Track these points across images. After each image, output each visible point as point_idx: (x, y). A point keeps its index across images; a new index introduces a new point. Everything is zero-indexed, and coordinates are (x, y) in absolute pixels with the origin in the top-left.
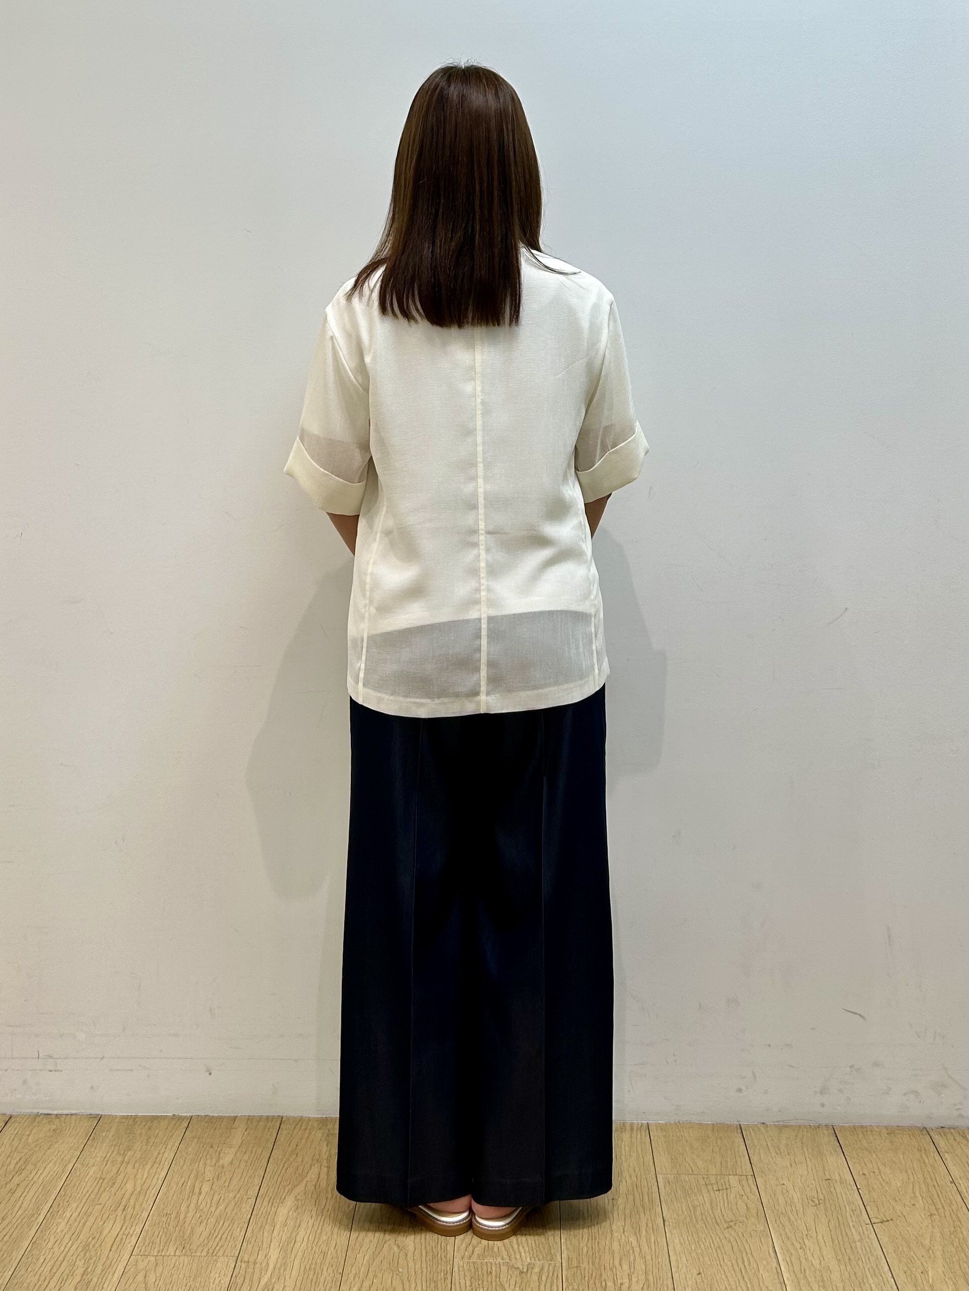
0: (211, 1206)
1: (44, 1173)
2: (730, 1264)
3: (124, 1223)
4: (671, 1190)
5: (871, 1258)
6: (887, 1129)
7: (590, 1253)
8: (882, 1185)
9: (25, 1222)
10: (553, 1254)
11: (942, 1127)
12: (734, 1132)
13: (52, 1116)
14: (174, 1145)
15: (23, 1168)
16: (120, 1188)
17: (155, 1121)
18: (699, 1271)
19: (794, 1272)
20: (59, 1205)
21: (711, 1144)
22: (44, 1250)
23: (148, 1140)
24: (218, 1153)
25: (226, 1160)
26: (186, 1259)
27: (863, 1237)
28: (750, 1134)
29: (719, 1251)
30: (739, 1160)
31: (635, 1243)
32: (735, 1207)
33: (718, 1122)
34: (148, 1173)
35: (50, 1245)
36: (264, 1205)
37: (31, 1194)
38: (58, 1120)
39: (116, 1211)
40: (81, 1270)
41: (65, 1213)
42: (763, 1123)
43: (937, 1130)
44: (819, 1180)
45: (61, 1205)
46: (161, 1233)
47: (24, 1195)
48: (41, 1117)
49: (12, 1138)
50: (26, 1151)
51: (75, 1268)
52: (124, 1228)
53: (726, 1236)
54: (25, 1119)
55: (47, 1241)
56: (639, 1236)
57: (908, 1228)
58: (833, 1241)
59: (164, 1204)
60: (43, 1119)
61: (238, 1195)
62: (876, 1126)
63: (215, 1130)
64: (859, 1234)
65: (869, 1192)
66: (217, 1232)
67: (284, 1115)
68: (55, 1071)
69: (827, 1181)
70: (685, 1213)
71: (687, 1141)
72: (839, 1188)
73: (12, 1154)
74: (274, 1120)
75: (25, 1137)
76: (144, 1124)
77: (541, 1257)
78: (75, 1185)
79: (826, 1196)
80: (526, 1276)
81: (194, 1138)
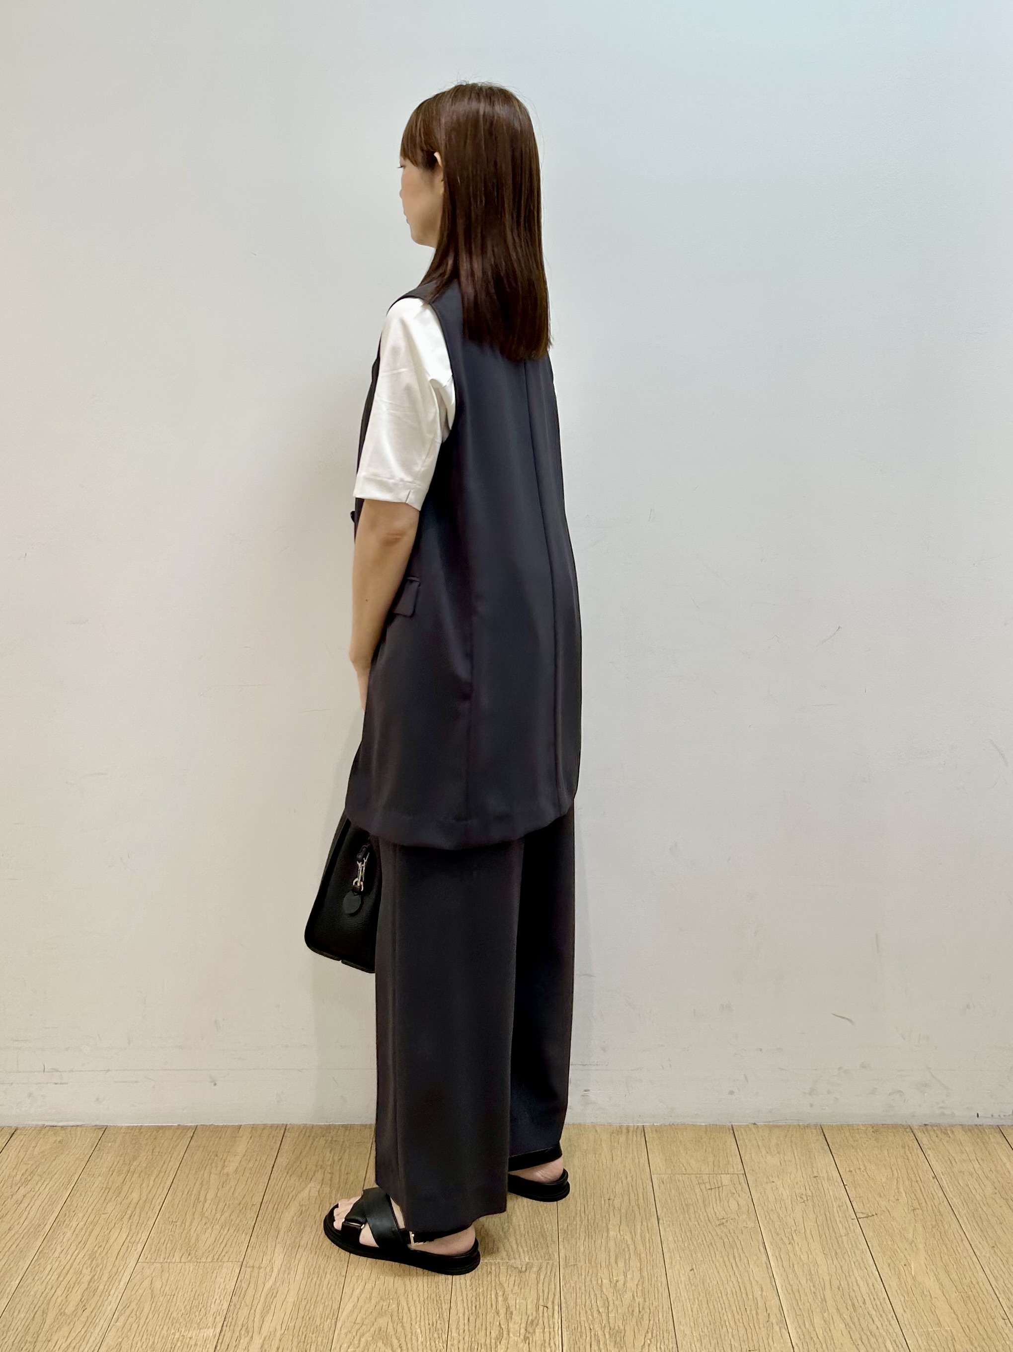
0: (216, 1213)
1: (50, 1184)
2: (721, 1260)
3: (130, 1231)
4: (665, 1189)
5: (856, 1251)
6: (873, 1127)
7: (587, 1252)
8: (867, 1181)
9: (32, 1232)
10: (550, 1252)
11: (925, 1125)
12: (726, 1132)
13: (58, 1128)
14: (179, 1154)
15: (29, 1178)
16: (126, 1197)
17: (161, 1131)
18: (692, 1266)
19: (783, 1266)
20: (65, 1214)
21: (704, 1144)
22: (52, 1258)
23: (153, 1150)
24: (223, 1161)
25: (231, 1168)
26: (191, 1264)
27: (849, 1232)
28: (742, 1134)
29: (711, 1248)
30: (731, 1159)
31: (630, 1242)
32: (727, 1205)
33: (712, 1123)
34: (154, 1181)
35: (56, 1254)
36: (268, 1213)
37: (38, 1203)
38: (63, 1132)
39: (122, 1218)
40: (87, 1279)
41: (72, 1222)
42: (755, 1124)
43: (921, 1128)
44: (807, 1178)
45: (68, 1214)
46: (167, 1240)
47: (30, 1206)
48: (48, 1128)
49: (18, 1150)
50: (31, 1162)
51: (82, 1276)
52: (129, 1238)
53: (718, 1234)
54: (30, 1131)
55: (53, 1251)
56: (634, 1235)
57: (892, 1222)
58: (820, 1237)
59: (170, 1212)
60: (49, 1130)
61: (243, 1202)
62: (864, 1125)
63: (220, 1138)
64: (846, 1228)
65: (855, 1188)
66: (222, 1237)
67: (289, 1123)
68: (61, 1084)
69: (815, 1179)
70: (679, 1212)
71: (681, 1142)
72: (826, 1184)
73: (17, 1166)
74: (279, 1129)
75: (31, 1149)
76: (149, 1134)
77: (539, 1257)
78: (81, 1194)
79: (814, 1192)
80: (525, 1275)
81: (199, 1147)
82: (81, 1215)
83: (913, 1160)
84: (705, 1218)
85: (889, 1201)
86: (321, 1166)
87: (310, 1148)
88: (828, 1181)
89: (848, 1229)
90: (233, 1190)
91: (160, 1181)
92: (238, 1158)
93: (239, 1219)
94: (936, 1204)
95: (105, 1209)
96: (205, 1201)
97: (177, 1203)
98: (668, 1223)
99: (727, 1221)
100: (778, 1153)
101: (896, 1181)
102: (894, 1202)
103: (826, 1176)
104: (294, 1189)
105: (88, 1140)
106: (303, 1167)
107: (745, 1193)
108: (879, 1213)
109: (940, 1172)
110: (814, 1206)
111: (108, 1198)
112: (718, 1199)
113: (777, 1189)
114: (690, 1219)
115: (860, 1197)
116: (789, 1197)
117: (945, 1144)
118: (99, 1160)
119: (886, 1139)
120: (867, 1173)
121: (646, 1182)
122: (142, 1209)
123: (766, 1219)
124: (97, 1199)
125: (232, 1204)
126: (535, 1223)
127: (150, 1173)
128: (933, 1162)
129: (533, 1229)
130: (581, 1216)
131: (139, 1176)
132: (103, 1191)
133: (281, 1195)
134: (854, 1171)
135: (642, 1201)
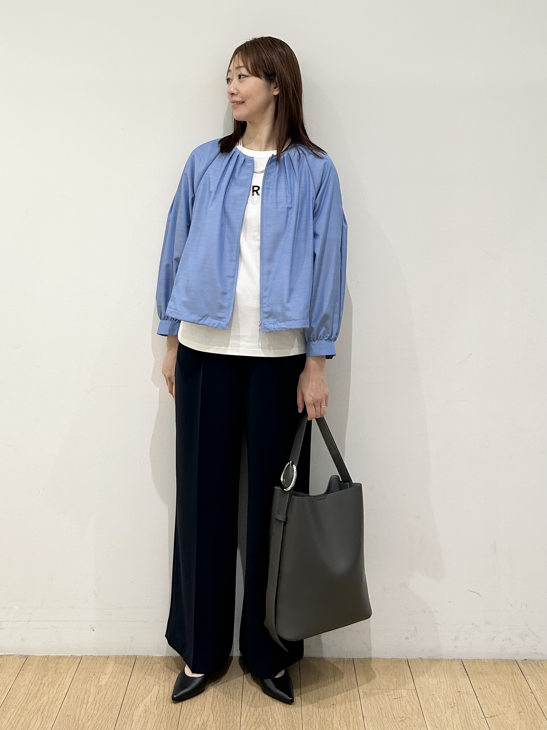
82: (13, 711)
83: (519, 683)
84: (392, 717)
85: (504, 707)
86: (158, 682)
87: (151, 671)
88: (467, 694)
89: (479, 724)
90: (104, 696)
91: (60, 689)
92: (108, 676)
93: (108, 714)
94: (533, 709)
95: (27, 707)
96: (88, 702)
97: (71, 704)
98: (370, 719)
99: (405, 719)
100: (436, 677)
101: (508, 695)
102: (507, 708)
103: (465, 691)
104: (141, 696)
105: (17, 664)
106: (147, 682)
107: (416, 701)
108: (498, 715)
109: (535, 689)
110: (458, 710)
111: (28, 701)
112: (399, 705)
113: (436, 699)
114: (383, 717)
115: (486, 705)
116: (443, 704)
117: (538, 672)
118: (22, 677)
119: (501, 669)
120: (490, 690)
121: (355, 695)
122: (50, 707)
123: (429, 717)
124: (22, 701)
125: (104, 705)
126: (288, 719)
127: (54, 684)
128: (530, 683)
129: (287, 723)
130: (316, 715)
131: (48, 687)
132: (26, 695)
133: (133, 699)
134: (482, 688)
135: (353, 705)
